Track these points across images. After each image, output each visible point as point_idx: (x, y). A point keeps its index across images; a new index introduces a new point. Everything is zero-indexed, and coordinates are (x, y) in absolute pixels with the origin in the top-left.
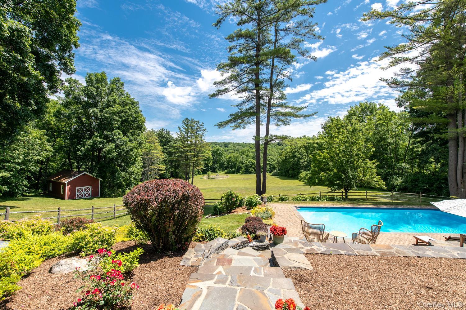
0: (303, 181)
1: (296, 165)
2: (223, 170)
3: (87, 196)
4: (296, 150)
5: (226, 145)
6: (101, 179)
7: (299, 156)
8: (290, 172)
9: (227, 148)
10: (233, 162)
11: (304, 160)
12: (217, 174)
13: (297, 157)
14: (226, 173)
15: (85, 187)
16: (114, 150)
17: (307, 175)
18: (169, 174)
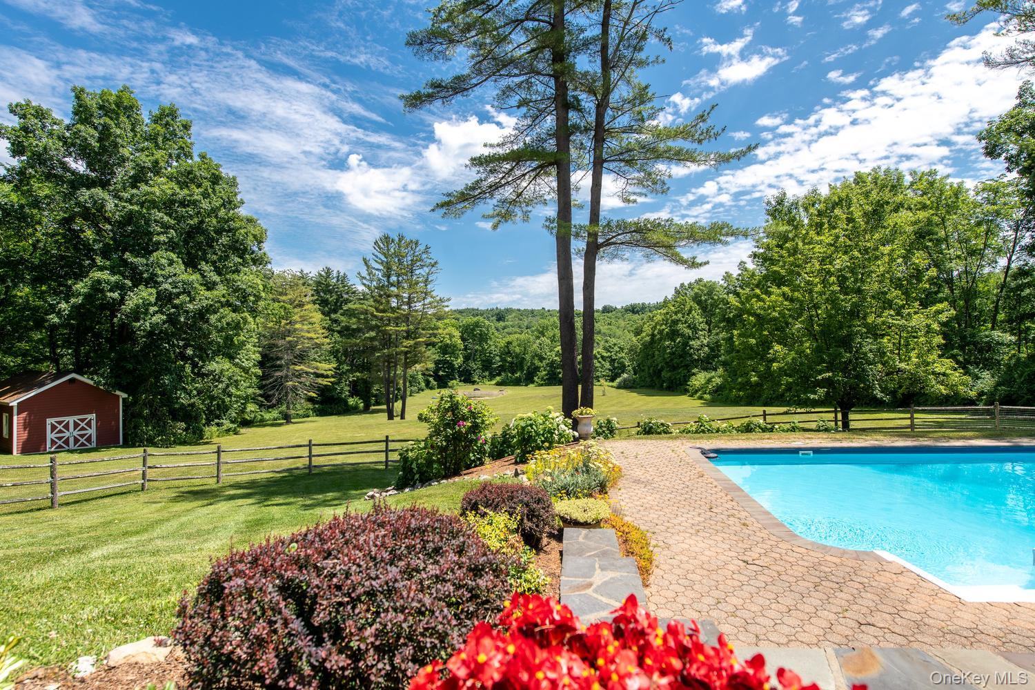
0: (701, 398)
1: (681, 356)
2: (492, 377)
3: (83, 444)
4: (680, 315)
5: (500, 316)
6: (125, 396)
7: (688, 332)
8: (666, 374)
9: (502, 324)
10: (517, 356)
11: (701, 343)
12: (475, 386)
13: (682, 335)
14: (498, 384)
15: (76, 418)
16: (156, 309)
17: (709, 381)
18: (347, 388)
